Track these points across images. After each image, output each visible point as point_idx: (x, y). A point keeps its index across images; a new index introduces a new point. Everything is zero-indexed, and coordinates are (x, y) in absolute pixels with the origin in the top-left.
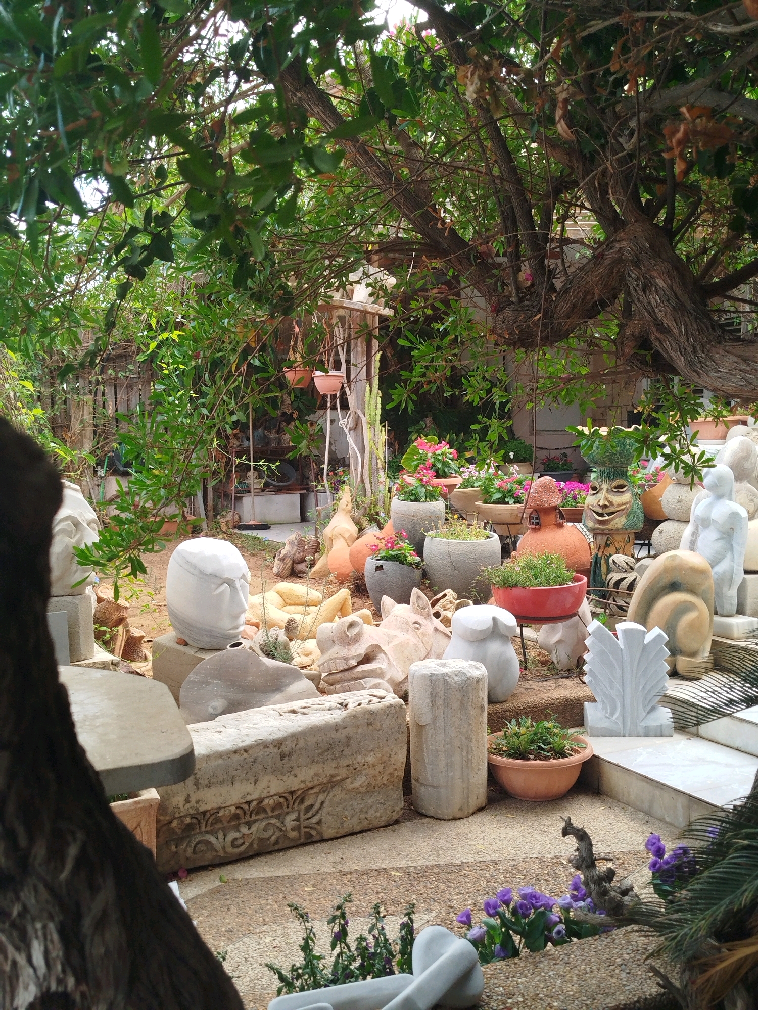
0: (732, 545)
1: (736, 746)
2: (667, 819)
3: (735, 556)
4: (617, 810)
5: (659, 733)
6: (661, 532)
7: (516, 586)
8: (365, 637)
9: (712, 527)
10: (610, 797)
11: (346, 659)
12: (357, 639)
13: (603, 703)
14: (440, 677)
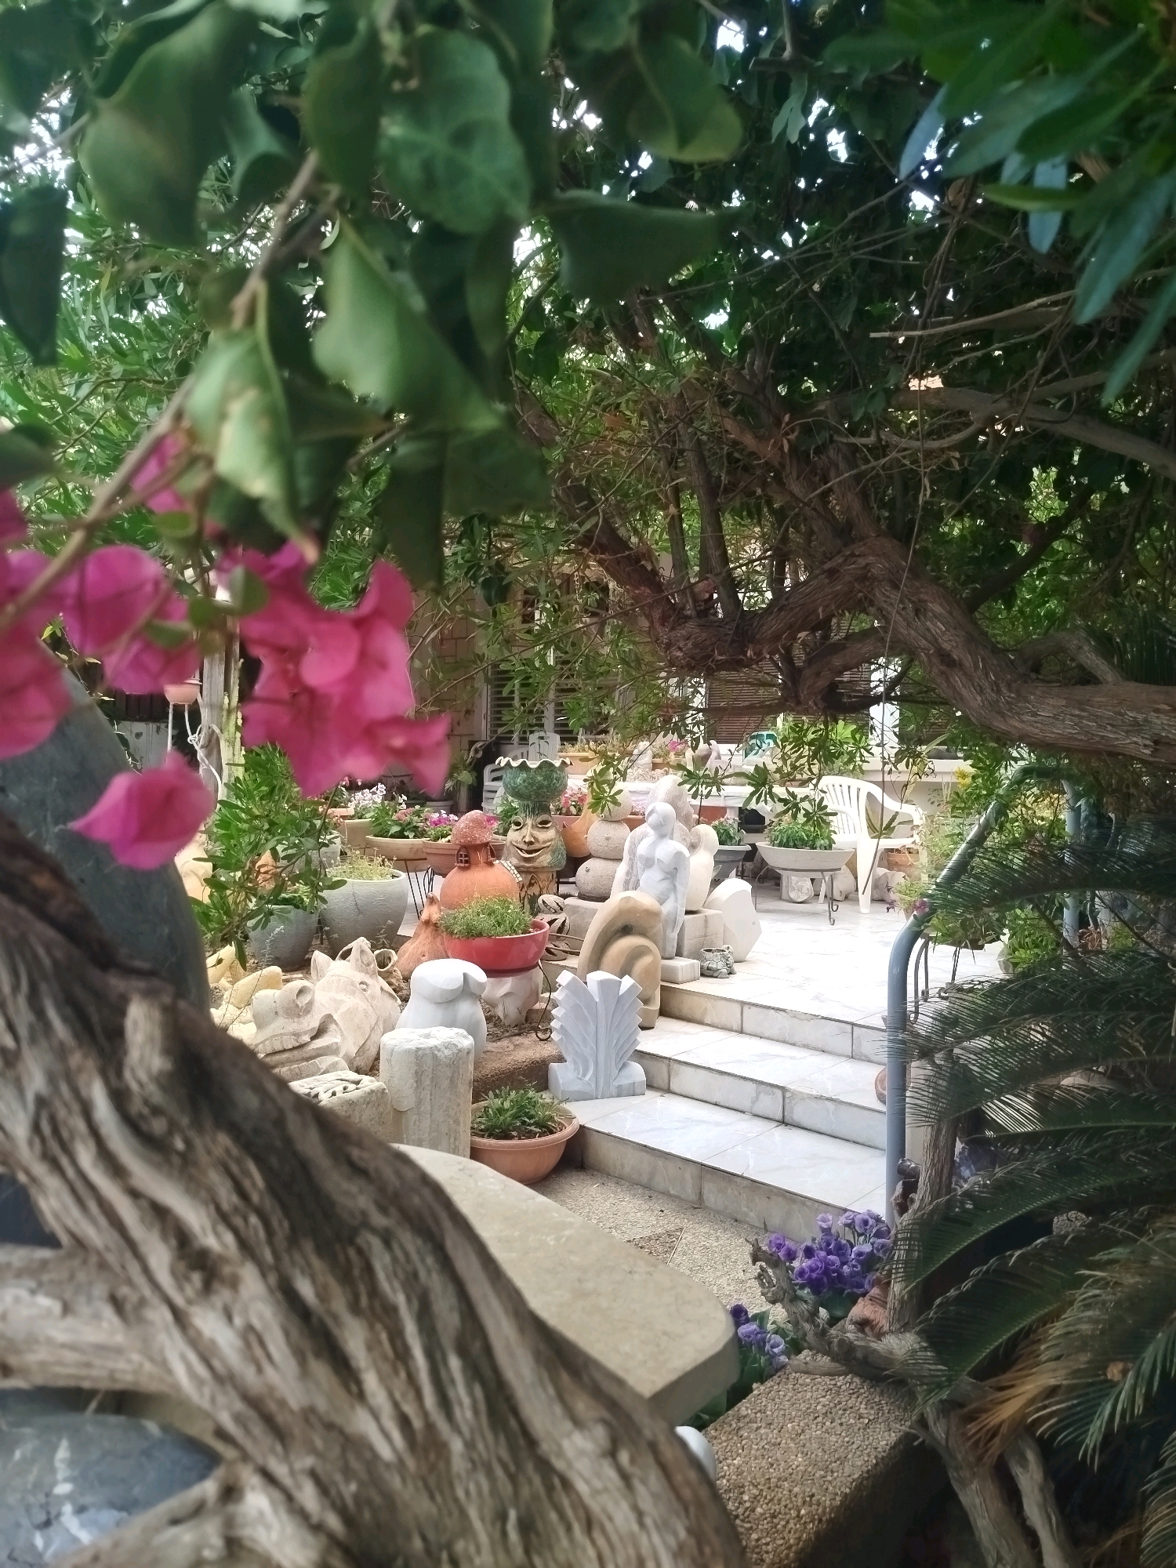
0: (675, 886)
1: (714, 1100)
2: (672, 1192)
3: (679, 896)
4: (612, 1185)
5: (632, 1092)
6: (588, 871)
7: (480, 935)
8: (316, 1005)
9: (655, 867)
10: (598, 1170)
11: (297, 1035)
12: (308, 1009)
13: (575, 1062)
14: (428, 1052)
